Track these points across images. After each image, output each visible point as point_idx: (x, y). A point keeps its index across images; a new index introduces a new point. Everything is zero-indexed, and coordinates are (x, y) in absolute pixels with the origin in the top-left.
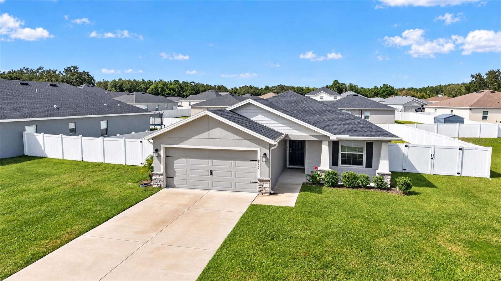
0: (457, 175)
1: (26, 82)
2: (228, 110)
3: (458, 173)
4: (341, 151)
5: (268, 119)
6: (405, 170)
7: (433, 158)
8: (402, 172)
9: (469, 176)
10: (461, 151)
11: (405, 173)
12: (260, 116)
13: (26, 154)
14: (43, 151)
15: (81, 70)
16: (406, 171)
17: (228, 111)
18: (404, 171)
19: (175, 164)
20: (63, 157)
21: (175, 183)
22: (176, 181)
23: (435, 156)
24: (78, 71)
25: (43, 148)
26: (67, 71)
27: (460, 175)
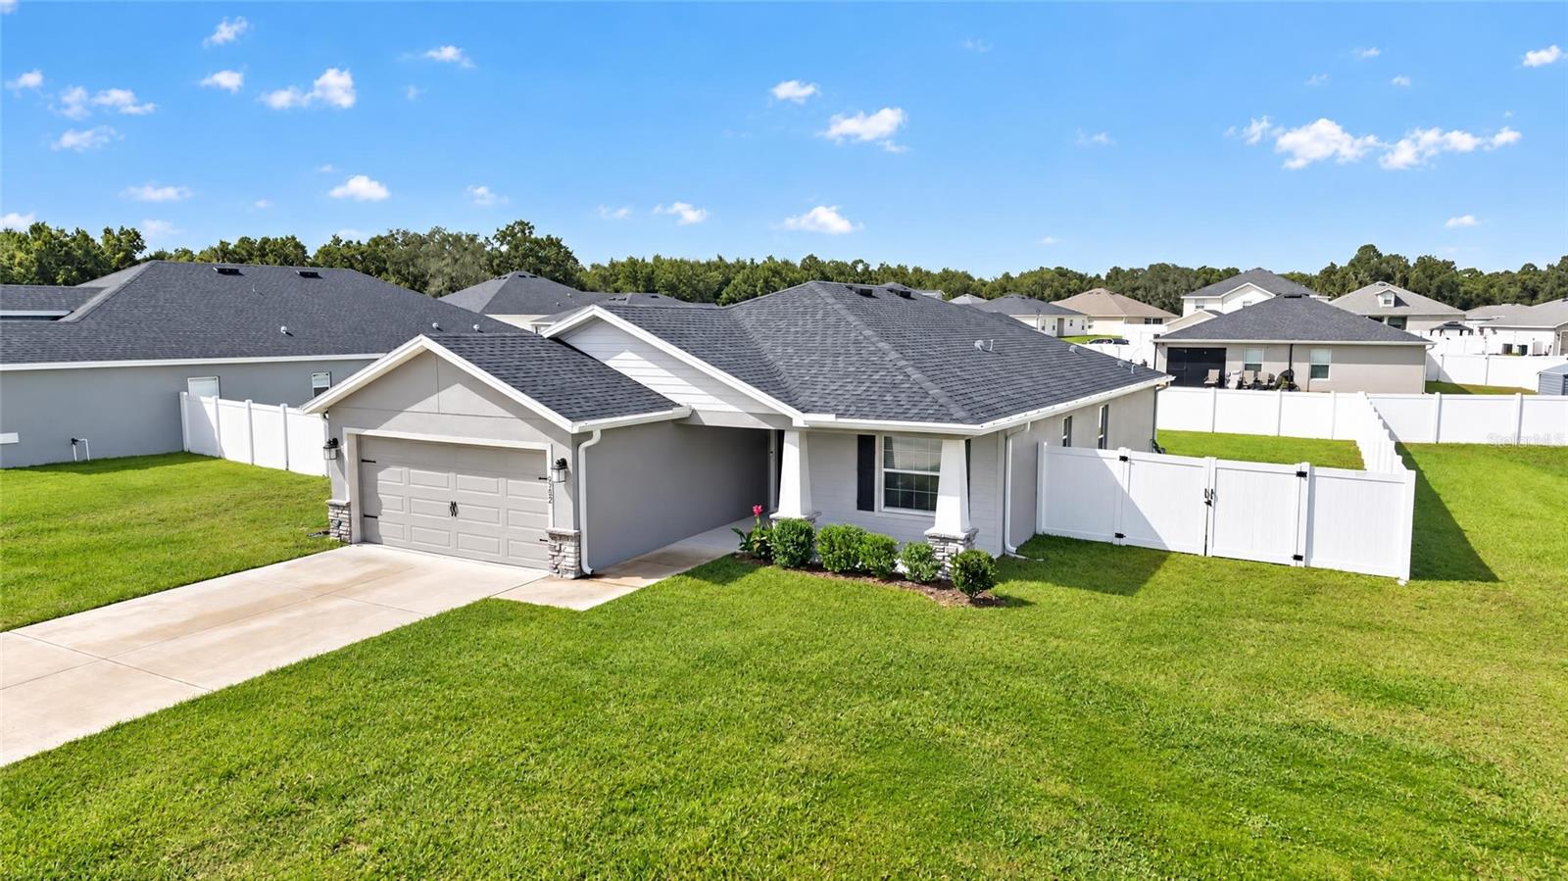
0: (1293, 563)
1: (235, 268)
2: (546, 336)
3: (1298, 558)
4: (885, 467)
5: (646, 362)
6: (1119, 536)
7: (1213, 501)
8: (1111, 544)
9: (1336, 569)
10: (1305, 482)
11: (1120, 546)
12: (627, 355)
13: (186, 450)
14: (215, 444)
15: (539, 234)
16: (1123, 542)
17: (544, 339)
18: (1117, 541)
19: (379, 482)
20: (253, 459)
21: (382, 531)
22: (384, 525)
23: (1217, 494)
24: (533, 236)
25: (216, 436)
26: (502, 237)
27: (1301, 564)
